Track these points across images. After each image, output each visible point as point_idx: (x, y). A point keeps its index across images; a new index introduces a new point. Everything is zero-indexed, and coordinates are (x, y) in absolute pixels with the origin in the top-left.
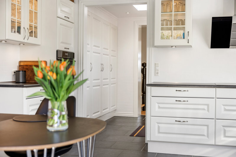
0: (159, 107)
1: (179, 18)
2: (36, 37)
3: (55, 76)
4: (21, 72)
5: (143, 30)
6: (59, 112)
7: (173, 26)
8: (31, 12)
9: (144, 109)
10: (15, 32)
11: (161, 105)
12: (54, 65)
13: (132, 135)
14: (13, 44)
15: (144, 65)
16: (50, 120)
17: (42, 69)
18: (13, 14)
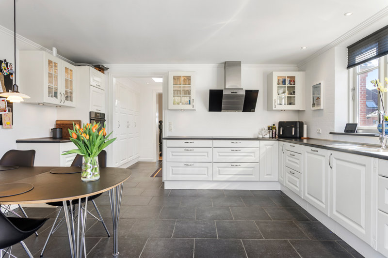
0: (173, 155)
1: (187, 89)
2: (71, 100)
3: (88, 137)
4: (58, 130)
5: (160, 96)
6: (91, 166)
7: (182, 95)
8: (66, 80)
9: (161, 155)
10: (52, 96)
11: (174, 154)
12: (87, 127)
13: (152, 176)
14: (51, 107)
15: (161, 122)
16: (84, 172)
17: (76, 130)
18: (50, 82)
